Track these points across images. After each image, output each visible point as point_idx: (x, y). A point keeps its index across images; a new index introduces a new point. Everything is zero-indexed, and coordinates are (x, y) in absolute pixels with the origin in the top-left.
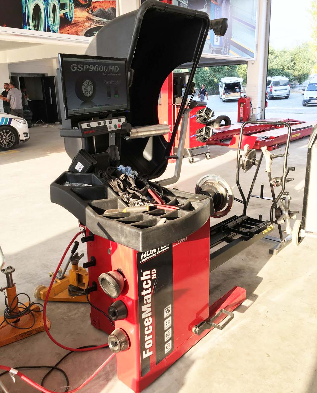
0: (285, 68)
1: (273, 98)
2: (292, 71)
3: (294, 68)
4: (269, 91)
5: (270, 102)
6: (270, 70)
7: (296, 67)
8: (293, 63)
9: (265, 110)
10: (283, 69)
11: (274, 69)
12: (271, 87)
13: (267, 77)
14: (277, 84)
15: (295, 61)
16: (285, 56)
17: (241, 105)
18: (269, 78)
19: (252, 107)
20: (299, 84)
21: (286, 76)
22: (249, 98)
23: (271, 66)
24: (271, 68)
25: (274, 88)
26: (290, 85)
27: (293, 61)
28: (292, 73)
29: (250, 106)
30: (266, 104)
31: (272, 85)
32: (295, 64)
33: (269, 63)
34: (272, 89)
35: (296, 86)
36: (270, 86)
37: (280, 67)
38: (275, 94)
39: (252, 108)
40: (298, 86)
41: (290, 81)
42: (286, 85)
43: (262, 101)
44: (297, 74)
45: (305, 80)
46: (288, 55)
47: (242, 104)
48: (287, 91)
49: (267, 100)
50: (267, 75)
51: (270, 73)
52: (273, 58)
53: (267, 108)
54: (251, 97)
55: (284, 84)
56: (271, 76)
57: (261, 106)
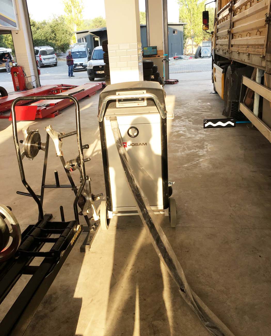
0: (48, 39)
1: (44, 66)
2: (54, 41)
3: (56, 39)
4: (39, 60)
5: (42, 70)
6: (35, 41)
7: (57, 38)
8: (54, 34)
9: (39, 78)
10: (47, 40)
11: (38, 40)
12: (40, 56)
13: (34, 47)
14: (44, 53)
15: (56, 33)
16: (46, 28)
17: (15, 75)
18: (36, 48)
19: (26, 75)
20: (63, 53)
21: (50, 46)
22: (21, 67)
23: (35, 36)
24: (36, 38)
25: (42, 57)
26: (56, 54)
27: (53, 33)
28: (55, 43)
29: (24, 74)
30: (39, 71)
31: (40, 55)
32: (56, 35)
33: (33, 34)
34: (41, 58)
35: (61, 54)
36: (38, 55)
37: (44, 38)
38: (44, 62)
39: (26, 77)
40: (62, 54)
41: (55, 50)
42: (52, 54)
43: (34, 69)
44: (59, 44)
45: (67, 49)
46: (48, 27)
47: (15, 73)
48: (54, 59)
49: (38, 68)
50: (33, 45)
51: (35, 43)
52: (35, 30)
53: (40, 76)
54: (23, 66)
55: (50, 53)
56: (38, 46)
57: (35, 74)
